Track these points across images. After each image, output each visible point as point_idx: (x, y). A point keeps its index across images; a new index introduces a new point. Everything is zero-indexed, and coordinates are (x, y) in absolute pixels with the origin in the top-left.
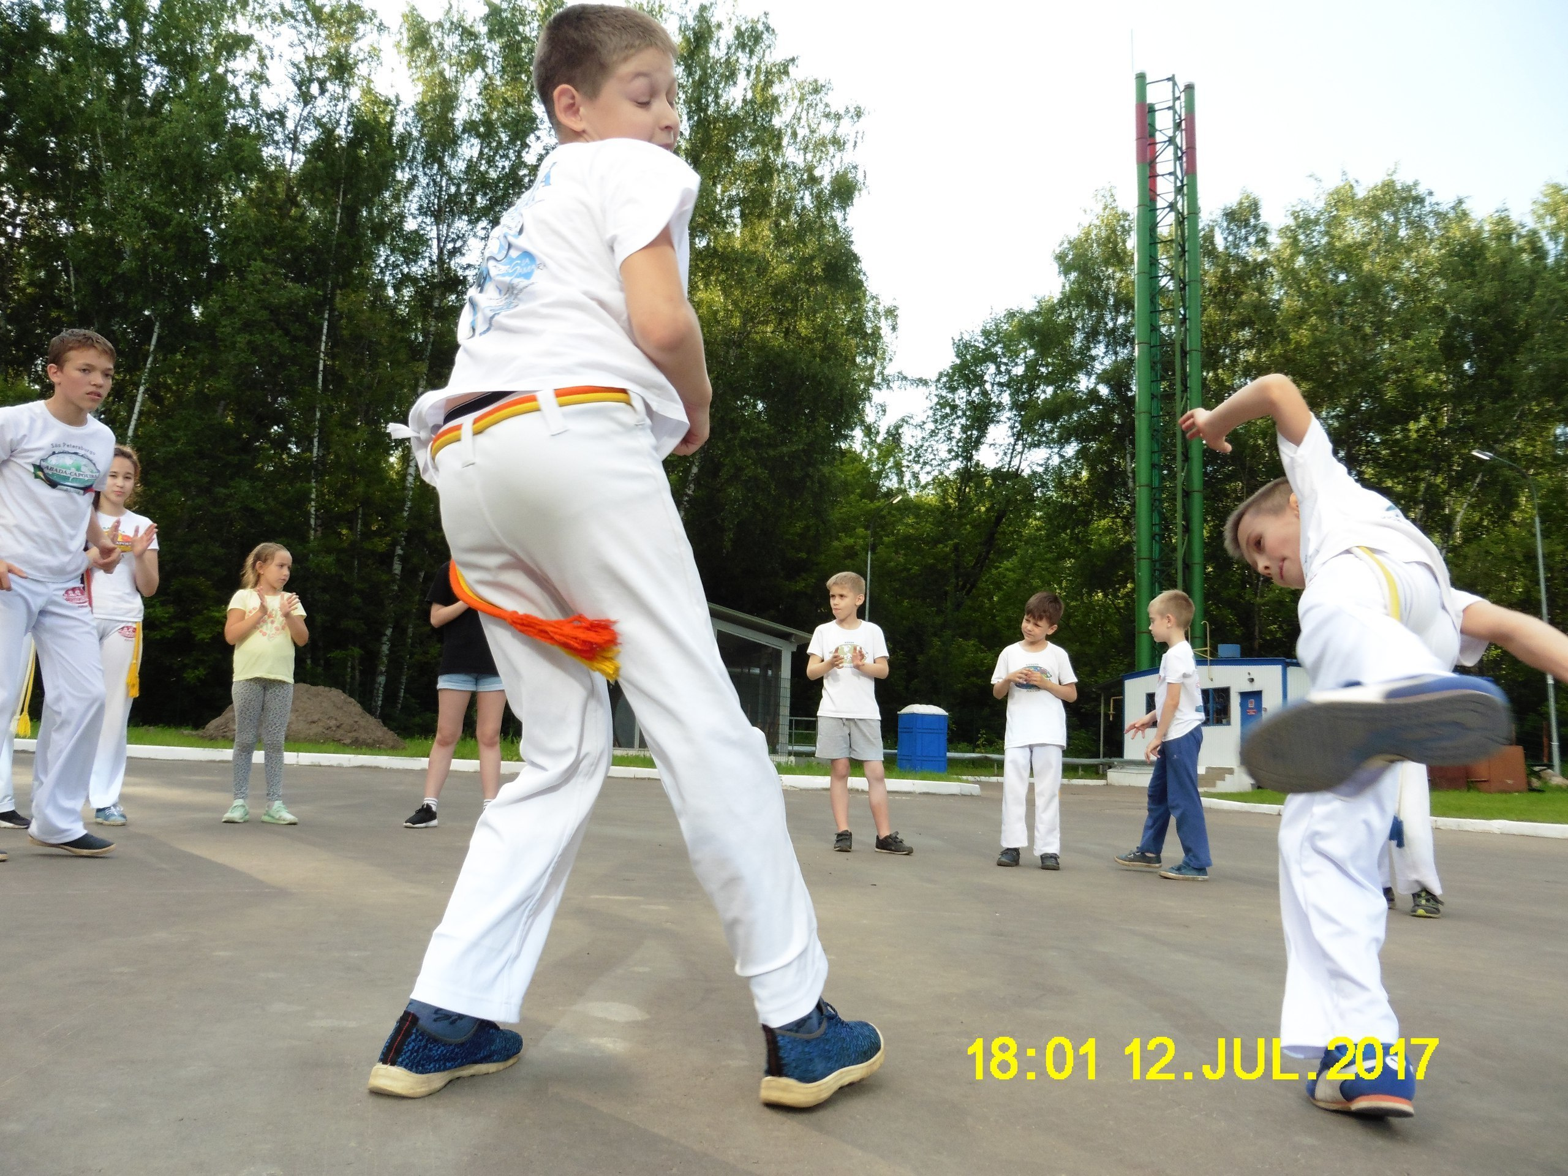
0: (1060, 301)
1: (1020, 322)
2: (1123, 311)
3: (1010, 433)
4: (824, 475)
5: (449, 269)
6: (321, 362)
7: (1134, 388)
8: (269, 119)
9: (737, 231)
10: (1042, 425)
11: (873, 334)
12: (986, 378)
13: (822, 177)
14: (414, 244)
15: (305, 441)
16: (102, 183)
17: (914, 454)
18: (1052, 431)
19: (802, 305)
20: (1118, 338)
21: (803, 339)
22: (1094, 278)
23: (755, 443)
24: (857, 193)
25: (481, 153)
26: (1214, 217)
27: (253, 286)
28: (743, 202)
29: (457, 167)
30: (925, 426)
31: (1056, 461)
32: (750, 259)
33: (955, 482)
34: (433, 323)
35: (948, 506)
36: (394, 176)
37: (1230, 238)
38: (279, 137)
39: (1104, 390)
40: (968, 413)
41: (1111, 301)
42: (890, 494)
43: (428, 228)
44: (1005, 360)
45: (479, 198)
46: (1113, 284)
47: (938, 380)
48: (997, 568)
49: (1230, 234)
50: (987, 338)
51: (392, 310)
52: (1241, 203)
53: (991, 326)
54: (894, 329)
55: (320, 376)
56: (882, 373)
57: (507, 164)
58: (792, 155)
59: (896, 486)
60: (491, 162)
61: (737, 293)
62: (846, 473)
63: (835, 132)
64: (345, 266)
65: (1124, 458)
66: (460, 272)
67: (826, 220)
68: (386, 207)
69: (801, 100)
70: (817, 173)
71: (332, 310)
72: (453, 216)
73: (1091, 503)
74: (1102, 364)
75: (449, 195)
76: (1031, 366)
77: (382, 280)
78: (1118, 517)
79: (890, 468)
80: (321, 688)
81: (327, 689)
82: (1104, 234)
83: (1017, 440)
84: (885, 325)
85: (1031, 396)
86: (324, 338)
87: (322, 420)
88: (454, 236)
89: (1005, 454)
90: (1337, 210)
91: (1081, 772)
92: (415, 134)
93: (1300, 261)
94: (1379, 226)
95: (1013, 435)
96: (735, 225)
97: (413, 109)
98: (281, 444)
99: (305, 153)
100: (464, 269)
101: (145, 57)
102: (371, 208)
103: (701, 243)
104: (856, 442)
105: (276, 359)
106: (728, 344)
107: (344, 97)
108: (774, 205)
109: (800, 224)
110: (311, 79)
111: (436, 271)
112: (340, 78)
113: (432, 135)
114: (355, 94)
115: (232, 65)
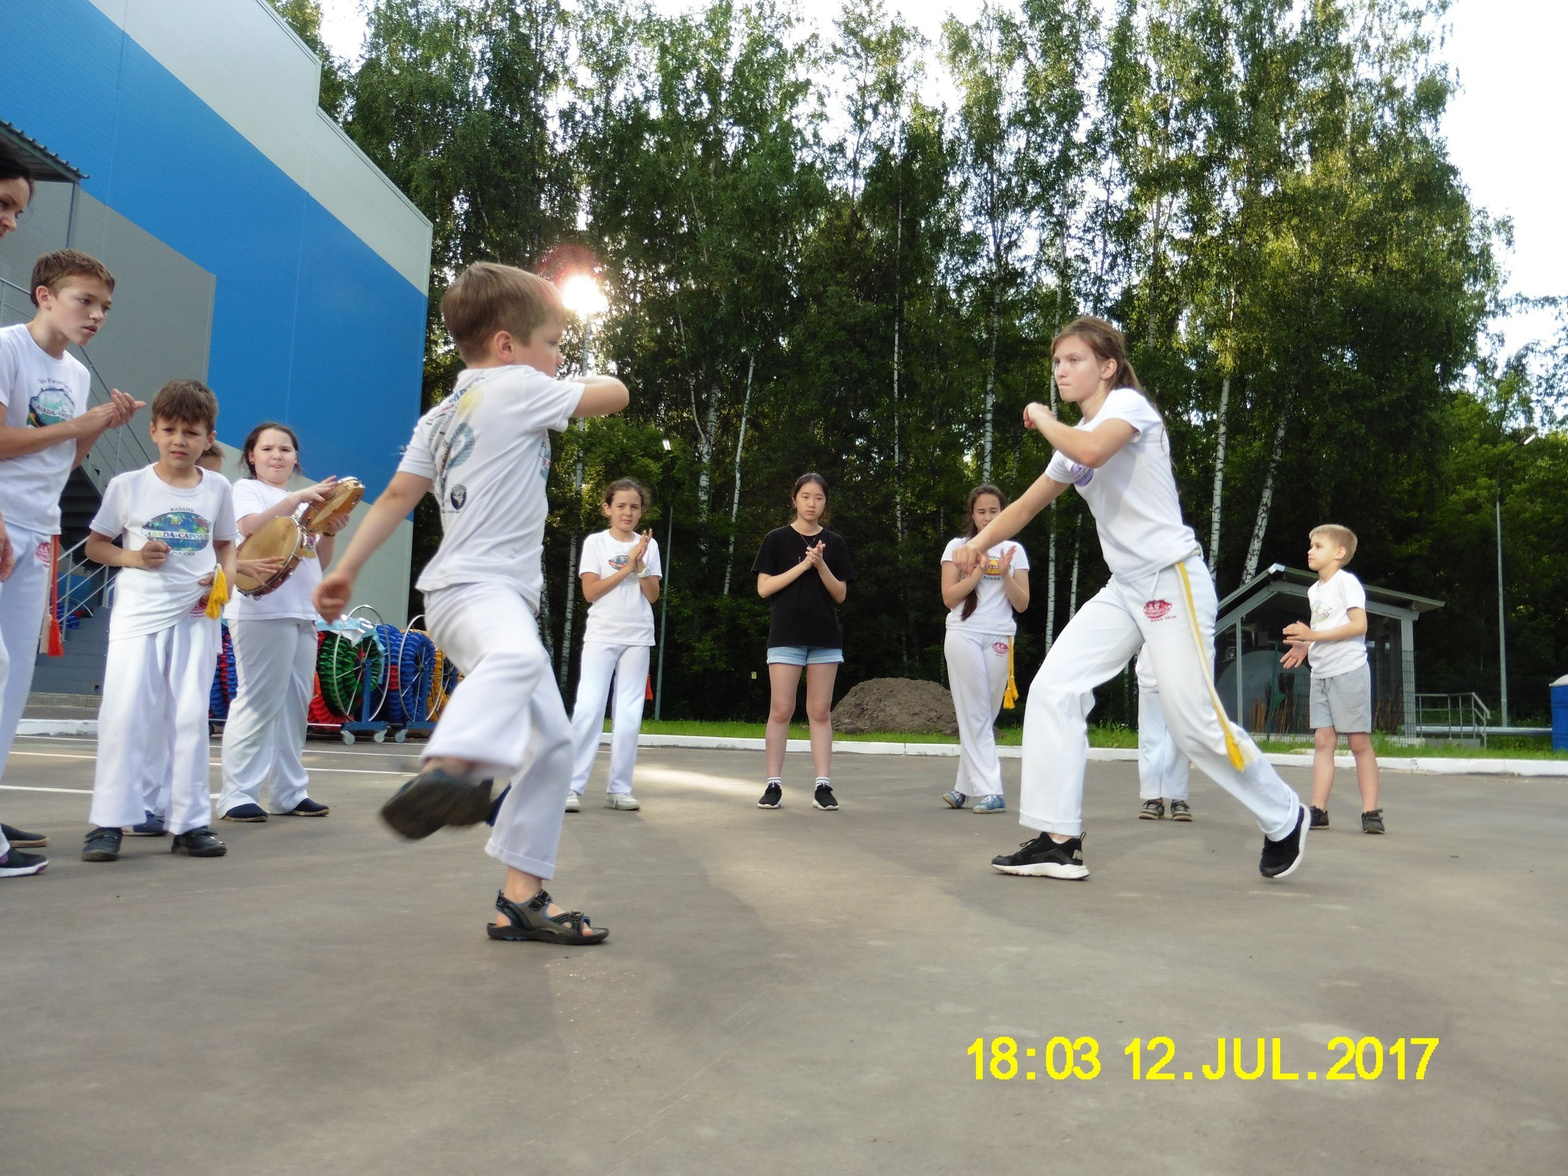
4: (1433, 422)
5: (1007, 263)
6: (896, 372)
8: (831, 153)
9: (1306, 169)
11: (1481, 254)
13: (1404, 88)
14: (971, 246)
15: (886, 450)
16: (698, 241)
17: (1544, 385)
19: (1392, 234)
21: (1396, 272)
23: (1348, 396)
24: (1448, 96)
25: (1028, 142)
27: (831, 309)
28: (1311, 135)
29: (1005, 161)
30: (1557, 352)
32: (1322, 196)
34: (996, 320)
36: (947, 183)
38: (840, 167)
42: (1517, 435)
43: (984, 227)
45: (1029, 188)
51: (957, 312)
54: (1509, 243)
55: (896, 386)
56: (1495, 299)
57: (1057, 147)
58: (1365, 71)
59: (1523, 425)
60: (1040, 148)
61: (1313, 235)
62: (1461, 416)
63: (1416, 33)
64: (909, 279)
66: (1018, 265)
67: (1411, 135)
68: (942, 216)
70: (1397, 84)
71: (901, 322)
72: (1007, 211)
75: (1001, 191)
77: (945, 285)
79: (1514, 406)
80: (920, 682)
81: (926, 682)
84: (1497, 242)
87: (901, 427)
88: (1008, 230)
92: (964, 137)
96: (1304, 163)
97: (959, 114)
98: (865, 454)
99: (866, 177)
100: (1021, 261)
101: (725, 122)
102: (929, 218)
103: (1267, 190)
104: (1470, 381)
105: (855, 375)
106: (1307, 293)
107: (895, 116)
108: (1348, 131)
109: (1381, 147)
110: (864, 107)
111: (994, 268)
112: (891, 100)
113: (980, 135)
114: (905, 112)
115: (795, 111)
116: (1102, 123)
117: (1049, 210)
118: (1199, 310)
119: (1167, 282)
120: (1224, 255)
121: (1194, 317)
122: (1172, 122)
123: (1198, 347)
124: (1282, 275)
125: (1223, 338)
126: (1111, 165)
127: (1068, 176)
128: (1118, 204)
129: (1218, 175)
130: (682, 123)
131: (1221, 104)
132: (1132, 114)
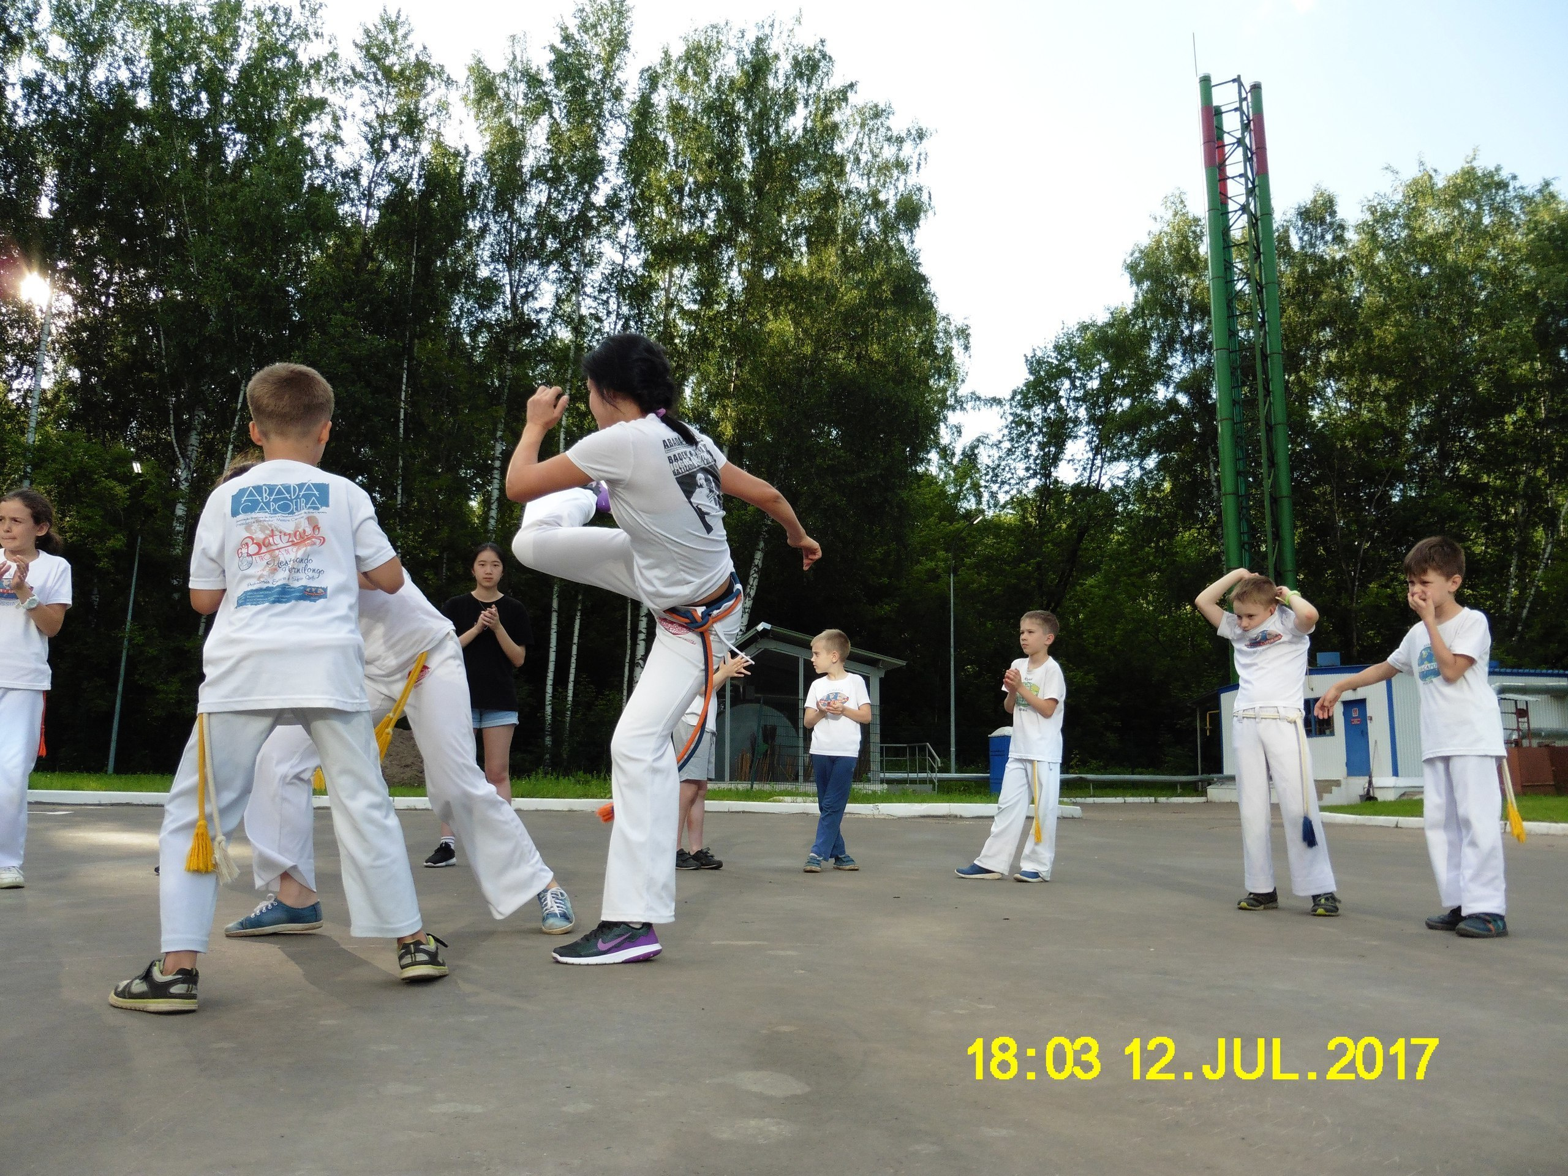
0: (1134, 311)
1: (1094, 335)
2: (1198, 317)
3: (1088, 448)
4: (902, 500)
5: (523, 313)
6: (402, 411)
7: (1214, 396)
8: (344, 178)
9: (803, 259)
10: (1121, 438)
11: (945, 355)
12: (1061, 393)
13: (887, 201)
14: (488, 291)
15: (388, 490)
16: (187, 249)
17: (991, 473)
18: (1131, 444)
19: (873, 328)
20: (1194, 346)
21: (876, 363)
22: (1168, 286)
23: (832, 470)
24: (922, 214)
25: (549, 197)
26: (1287, 218)
27: (334, 339)
28: (808, 230)
29: (527, 213)
30: (1002, 445)
31: (1137, 473)
32: (819, 286)
33: (1034, 500)
34: (509, 368)
35: (1029, 524)
36: (466, 226)
37: (1306, 238)
38: (354, 194)
39: (1183, 399)
40: (1044, 430)
41: (1186, 309)
42: (969, 515)
43: (501, 275)
44: (1079, 375)
45: (548, 243)
46: (1186, 291)
47: (1013, 398)
48: (1082, 585)
49: (1305, 233)
50: (1060, 353)
51: (469, 357)
52: (1315, 201)
53: (1063, 341)
54: (966, 348)
55: (401, 425)
56: (955, 395)
57: (576, 207)
58: (856, 181)
59: (974, 507)
60: (559, 204)
61: (807, 321)
62: (925, 496)
63: (898, 157)
64: (421, 317)
65: (1207, 466)
66: (533, 316)
67: (892, 243)
68: (458, 257)
69: (863, 126)
70: (882, 197)
71: (410, 360)
72: (525, 261)
73: (1176, 514)
74: (1180, 372)
75: (520, 241)
76: (1105, 379)
77: (458, 328)
78: (1203, 527)
79: (967, 489)
82: (1175, 241)
83: (1095, 455)
84: (957, 346)
85: (1107, 409)
86: (404, 387)
87: (404, 468)
88: (525, 281)
89: (1084, 469)
90: (1416, 201)
91: (1179, 791)
92: (485, 182)
93: (1380, 257)
94: (1461, 215)
95: (1092, 450)
96: (802, 254)
97: (481, 159)
99: (379, 208)
100: (537, 312)
101: (226, 126)
102: (445, 258)
103: (769, 274)
104: (933, 464)
105: (358, 410)
106: (800, 372)
107: (416, 152)
108: (840, 231)
109: (867, 249)
110: (383, 136)
111: (510, 317)
112: (411, 134)
113: (501, 183)
114: (426, 148)
115: (308, 128)
116: (621, 189)
117: (566, 266)
118: (704, 378)
119: (675, 349)
120: (728, 330)
121: (698, 384)
122: (686, 198)
123: (702, 413)
124: (779, 354)
125: (724, 407)
126: (627, 231)
127: (586, 235)
128: (633, 269)
129: (727, 254)
130: (176, 119)
131: (731, 189)
132: (649, 186)
